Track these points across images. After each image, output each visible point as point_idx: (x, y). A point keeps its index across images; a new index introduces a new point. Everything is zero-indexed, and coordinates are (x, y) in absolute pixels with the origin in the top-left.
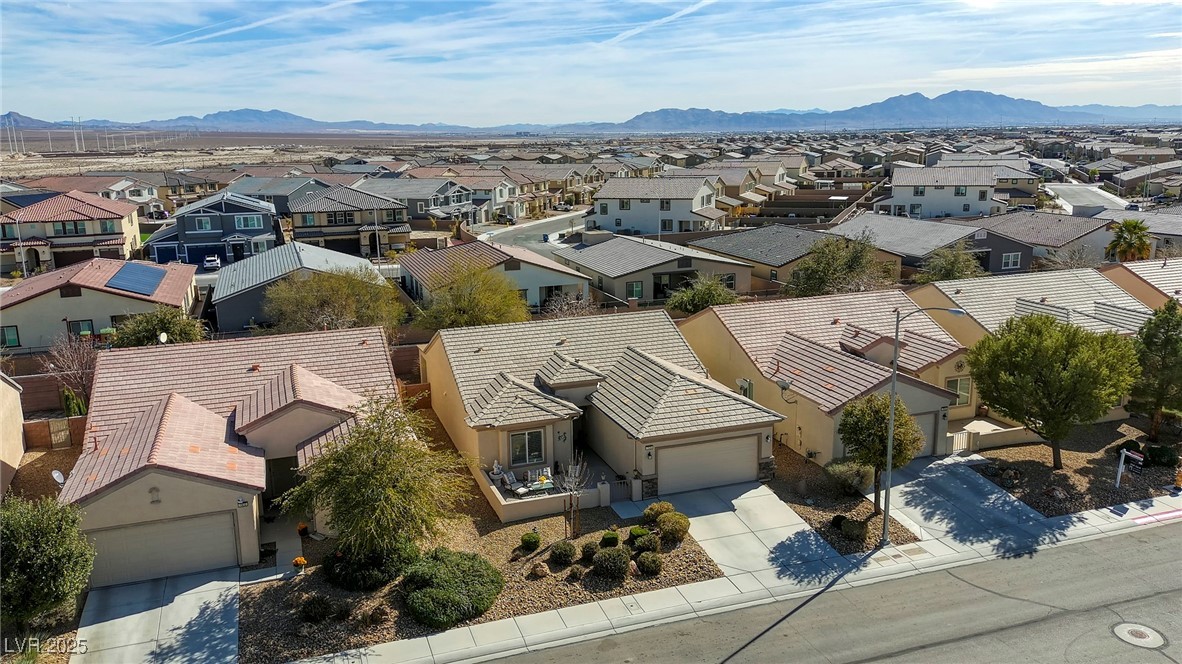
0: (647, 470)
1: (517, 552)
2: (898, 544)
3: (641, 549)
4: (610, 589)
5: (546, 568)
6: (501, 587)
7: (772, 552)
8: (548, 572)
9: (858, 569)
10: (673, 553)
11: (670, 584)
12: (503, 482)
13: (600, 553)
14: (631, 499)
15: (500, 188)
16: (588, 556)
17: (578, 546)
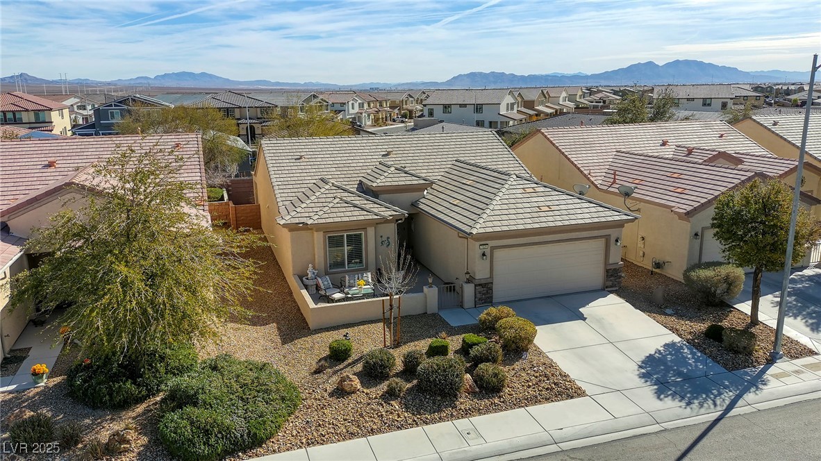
0: (481, 273)
1: (323, 362)
2: (792, 357)
3: (477, 361)
4: (439, 411)
5: (357, 383)
6: (295, 405)
7: (640, 367)
8: (359, 386)
9: (757, 388)
10: (517, 365)
11: (517, 404)
12: (318, 288)
13: (425, 364)
14: (462, 307)
15: (352, 102)
16: (410, 369)
17: (398, 357)
